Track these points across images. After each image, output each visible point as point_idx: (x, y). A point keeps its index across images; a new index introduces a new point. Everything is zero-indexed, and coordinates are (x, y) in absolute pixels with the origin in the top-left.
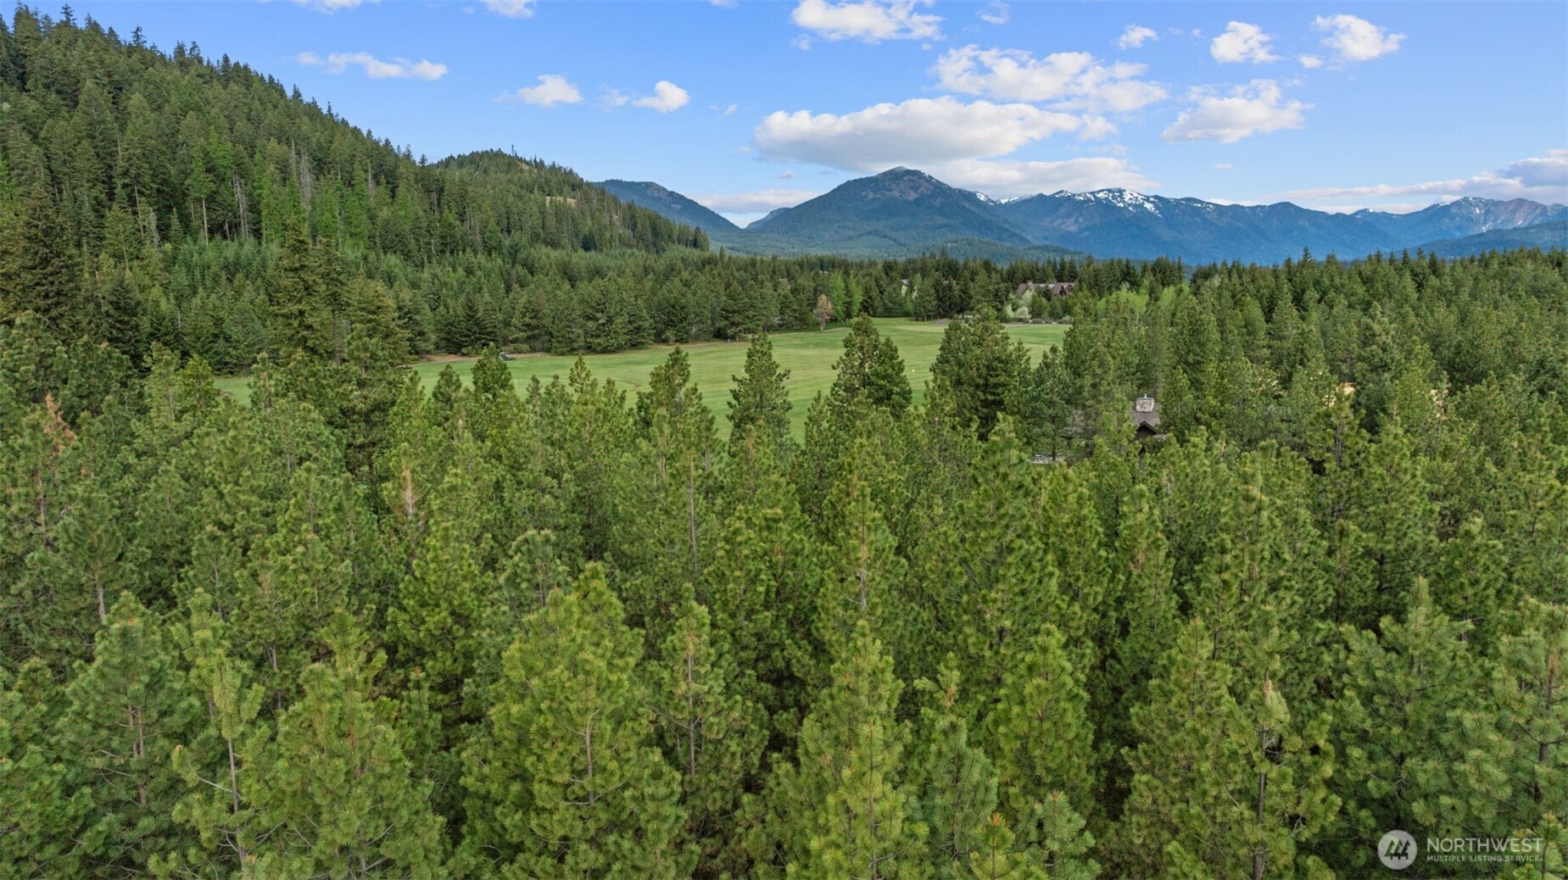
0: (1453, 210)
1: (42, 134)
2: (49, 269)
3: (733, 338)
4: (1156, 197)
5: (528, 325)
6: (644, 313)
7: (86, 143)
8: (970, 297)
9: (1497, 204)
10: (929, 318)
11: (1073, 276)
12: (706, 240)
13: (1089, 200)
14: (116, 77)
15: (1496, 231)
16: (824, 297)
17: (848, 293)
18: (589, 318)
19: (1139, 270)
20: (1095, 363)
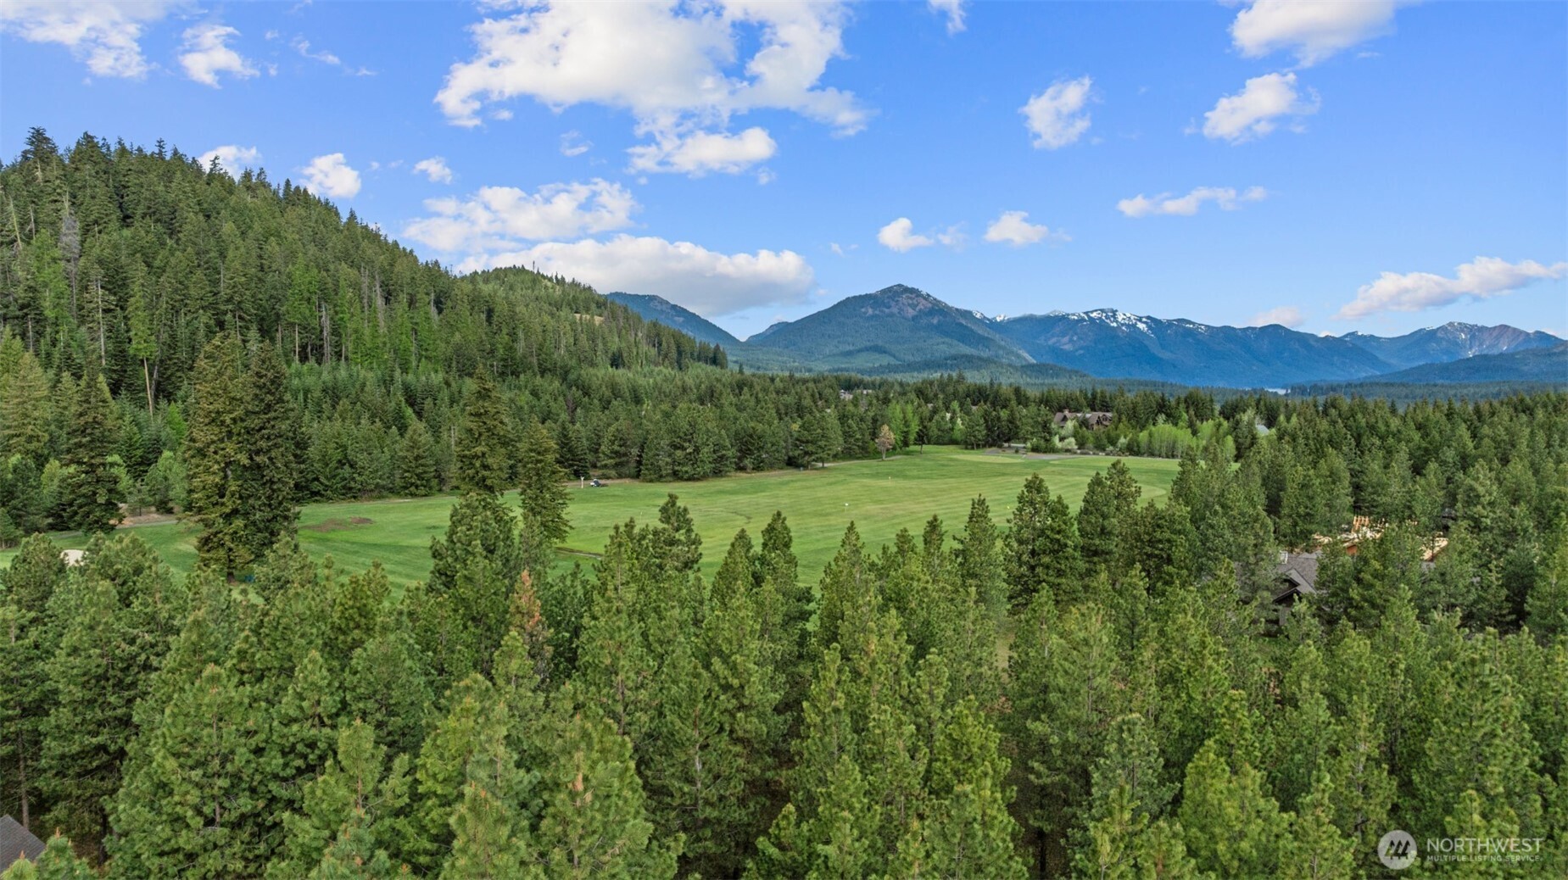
0: (1439, 335)
1: (157, 263)
2: (272, 414)
3: (805, 467)
4: (1148, 317)
5: (616, 453)
6: (727, 443)
7: (199, 273)
8: (1017, 427)
9: (1482, 329)
10: (978, 446)
11: (1106, 407)
12: (725, 357)
13: (1083, 320)
14: (205, 206)
15: (1485, 357)
16: (886, 428)
17: (906, 423)
18: (676, 447)
19: (1173, 402)
20: (1257, 525)
